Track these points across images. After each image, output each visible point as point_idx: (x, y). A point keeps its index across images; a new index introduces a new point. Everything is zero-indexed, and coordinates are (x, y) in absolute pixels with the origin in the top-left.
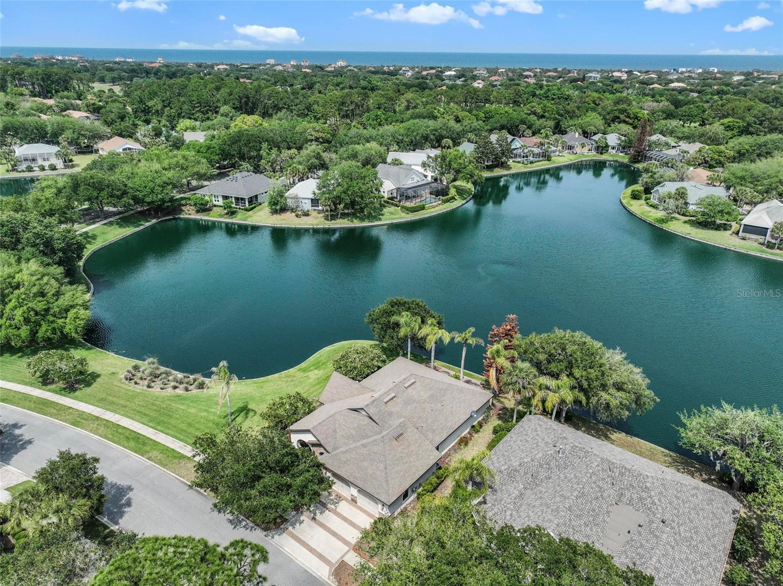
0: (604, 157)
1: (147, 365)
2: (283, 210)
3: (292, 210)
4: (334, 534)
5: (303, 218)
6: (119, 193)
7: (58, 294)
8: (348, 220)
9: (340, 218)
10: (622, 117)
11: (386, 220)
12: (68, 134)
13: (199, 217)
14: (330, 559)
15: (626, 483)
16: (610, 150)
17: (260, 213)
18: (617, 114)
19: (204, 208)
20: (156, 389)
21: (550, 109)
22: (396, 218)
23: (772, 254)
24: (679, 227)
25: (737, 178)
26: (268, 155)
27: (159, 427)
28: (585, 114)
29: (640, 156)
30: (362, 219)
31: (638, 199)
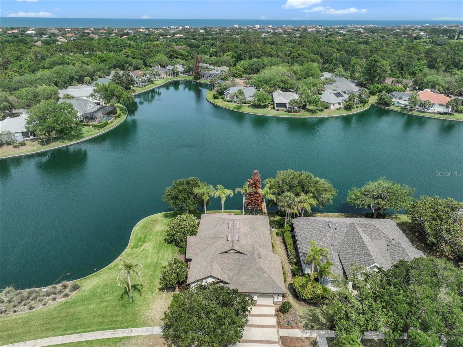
0: (178, 78)
1: (7, 295)
3: (8, 144)
4: (262, 326)
5: (21, 148)
8: (60, 142)
9: (53, 141)
10: (175, 55)
11: (87, 136)
14: (273, 340)
15: (369, 230)
16: (180, 74)
18: (171, 53)
20: (40, 307)
21: (137, 53)
22: (94, 134)
23: (292, 115)
24: (246, 110)
25: (259, 81)
27: (79, 331)
28: (156, 55)
29: (198, 76)
31: (218, 99)
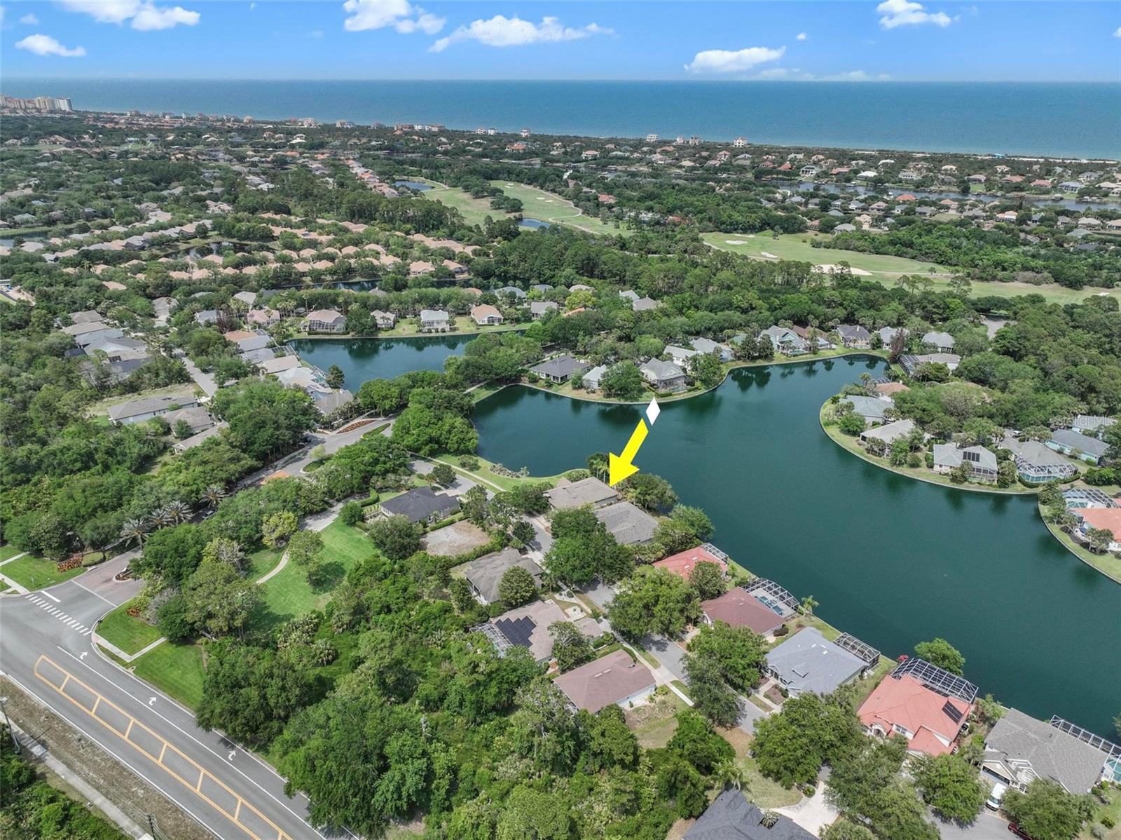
0: (875, 353)
1: (498, 466)
2: (581, 387)
3: (586, 388)
5: (592, 394)
6: (488, 370)
7: (468, 432)
8: (619, 399)
9: (613, 397)
12: (453, 302)
13: (530, 385)
16: (884, 346)
17: (566, 388)
19: (534, 380)
20: (501, 475)
26: (583, 340)
30: (626, 399)
